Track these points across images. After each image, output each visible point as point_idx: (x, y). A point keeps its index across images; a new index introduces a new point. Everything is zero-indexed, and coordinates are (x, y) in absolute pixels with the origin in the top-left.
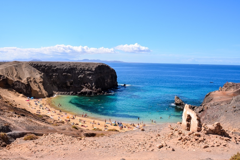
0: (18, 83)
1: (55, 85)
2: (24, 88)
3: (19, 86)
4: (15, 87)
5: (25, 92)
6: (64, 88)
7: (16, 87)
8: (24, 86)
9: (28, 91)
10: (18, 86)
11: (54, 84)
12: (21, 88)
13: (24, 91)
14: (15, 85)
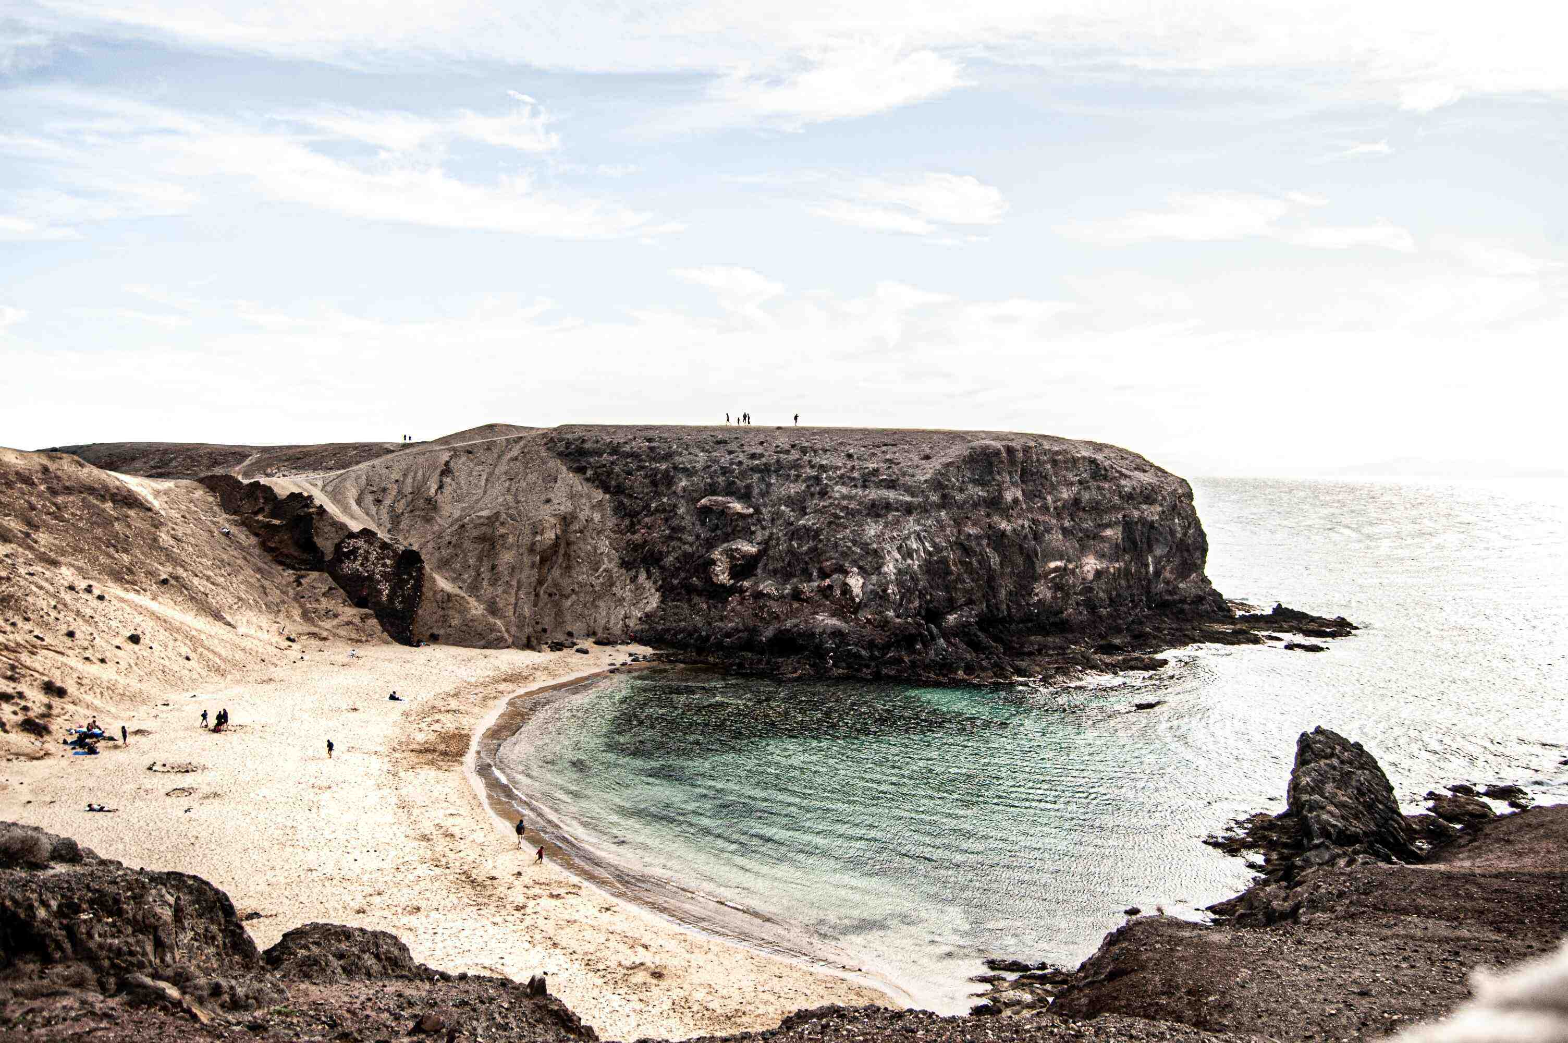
0: (365, 546)
1: (649, 578)
2: (385, 575)
3: (362, 565)
4: (342, 570)
5: (384, 598)
6: (696, 599)
7: (349, 567)
8: (388, 562)
9: (403, 596)
10: (357, 565)
11: (648, 571)
12: (370, 578)
13: (380, 592)
14: (348, 555)
